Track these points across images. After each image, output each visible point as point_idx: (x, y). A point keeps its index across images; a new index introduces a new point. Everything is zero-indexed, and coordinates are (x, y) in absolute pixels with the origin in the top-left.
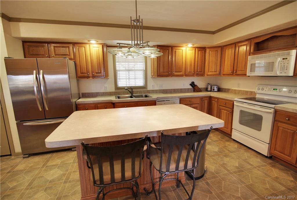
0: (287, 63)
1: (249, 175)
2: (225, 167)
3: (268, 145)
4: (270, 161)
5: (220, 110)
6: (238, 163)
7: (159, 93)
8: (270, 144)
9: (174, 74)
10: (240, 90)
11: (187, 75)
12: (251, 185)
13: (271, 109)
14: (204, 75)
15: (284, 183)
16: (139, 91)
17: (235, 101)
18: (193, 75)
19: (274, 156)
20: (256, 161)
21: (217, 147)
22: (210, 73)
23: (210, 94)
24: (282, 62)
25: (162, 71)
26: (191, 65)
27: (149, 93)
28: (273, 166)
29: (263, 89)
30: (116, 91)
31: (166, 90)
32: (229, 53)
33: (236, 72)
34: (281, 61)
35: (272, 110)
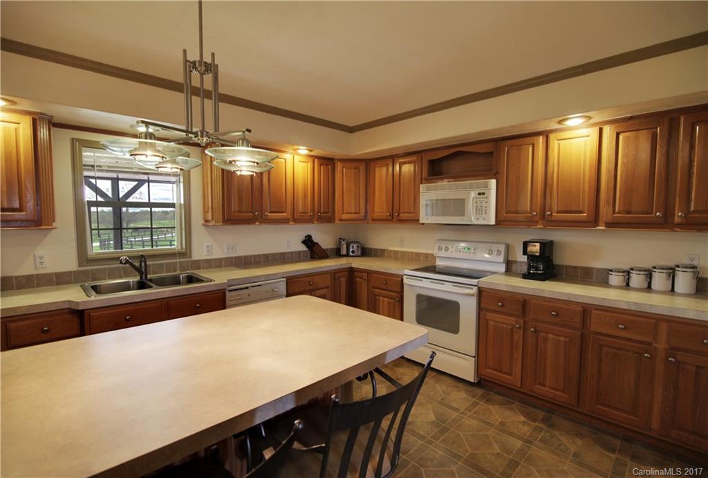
0: (486, 202)
1: (460, 436)
2: (412, 430)
3: (473, 359)
4: (479, 391)
5: (375, 299)
6: (434, 412)
7: (225, 267)
8: (478, 356)
9: (269, 218)
10: (405, 252)
11: (297, 219)
12: (472, 456)
13: (472, 289)
14: (333, 220)
15: (516, 430)
16: (167, 264)
17: (405, 277)
18: (310, 220)
19: (484, 379)
20: (460, 398)
21: (383, 386)
22: (345, 216)
23: (351, 263)
24: (478, 199)
25: (237, 209)
26: (305, 196)
27: (198, 268)
28: (488, 401)
29: (447, 250)
30: (81, 268)
31: (246, 257)
32: (382, 174)
33: (398, 215)
34: (476, 198)
35: (475, 290)
